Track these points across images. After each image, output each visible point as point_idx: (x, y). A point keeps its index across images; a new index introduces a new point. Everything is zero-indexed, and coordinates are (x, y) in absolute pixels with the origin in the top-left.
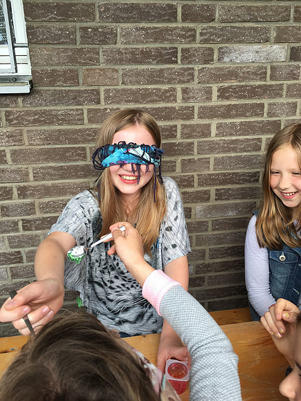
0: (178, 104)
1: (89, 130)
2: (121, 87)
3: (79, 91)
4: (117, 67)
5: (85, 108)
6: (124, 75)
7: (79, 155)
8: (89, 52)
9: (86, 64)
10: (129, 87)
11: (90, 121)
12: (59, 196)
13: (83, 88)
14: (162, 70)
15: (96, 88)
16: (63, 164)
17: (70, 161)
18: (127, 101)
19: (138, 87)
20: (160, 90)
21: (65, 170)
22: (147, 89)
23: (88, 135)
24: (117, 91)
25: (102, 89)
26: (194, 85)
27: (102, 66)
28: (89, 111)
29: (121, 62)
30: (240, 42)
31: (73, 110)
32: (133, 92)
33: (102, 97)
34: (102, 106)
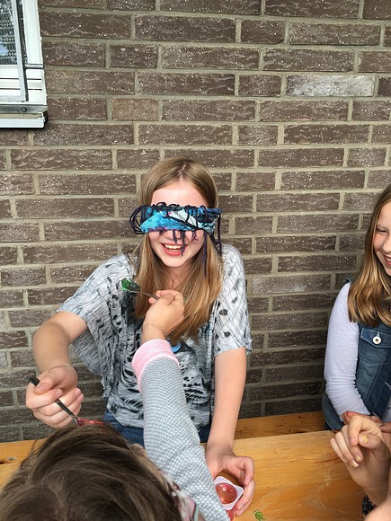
0: (234, 146)
1: (118, 176)
2: (161, 123)
3: (107, 127)
4: (156, 98)
5: (115, 148)
6: (166, 108)
7: (104, 208)
8: (121, 77)
9: (117, 93)
10: (171, 123)
11: (120, 165)
12: (78, 260)
13: (112, 124)
14: (213, 103)
15: (129, 123)
16: (84, 220)
17: (93, 215)
18: (168, 142)
19: (183, 123)
20: (211, 128)
21: (86, 227)
22: (194, 127)
23: (117, 183)
24: (156, 128)
25: (137, 125)
26: (255, 123)
27: (138, 96)
28: (119, 152)
29: (162, 91)
30: (315, 70)
31: (98, 150)
32: (176, 130)
33: (137, 135)
34: (135, 147)
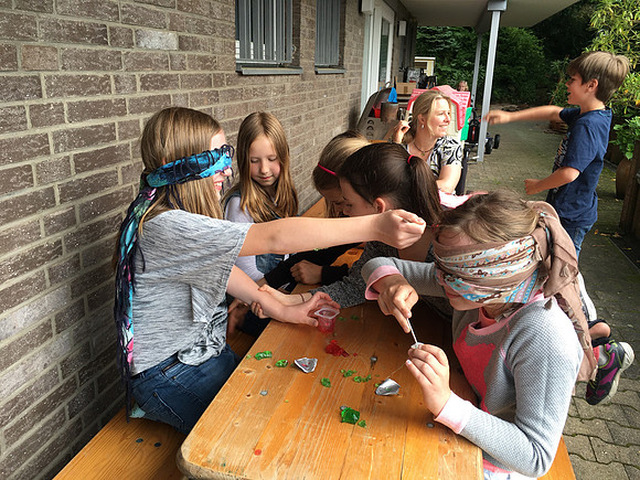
0: (112, 97)
1: (33, 137)
2: (61, 73)
3: (19, 79)
4: (56, 45)
5: (27, 103)
6: (64, 57)
8: (27, 21)
9: (24, 38)
10: (69, 73)
11: (35, 124)
12: (6, 252)
13: (22, 75)
14: (97, 52)
15: (35, 74)
16: (7, 198)
17: (16, 189)
18: (71, 93)
19: (78, 73)
20: (96, 77)
21: (11, 206)
22: (86, 77)
23: (34, 145)
24: (59, 78)
25: (43, 75)
26: (122, 73)
27: (40, 42)
28: (32, 108)
29: (58, 38)
30: (150, 26)
31: (14, 107)
32: (75, 81)
33: (44, 87)
34: (45, 101)
